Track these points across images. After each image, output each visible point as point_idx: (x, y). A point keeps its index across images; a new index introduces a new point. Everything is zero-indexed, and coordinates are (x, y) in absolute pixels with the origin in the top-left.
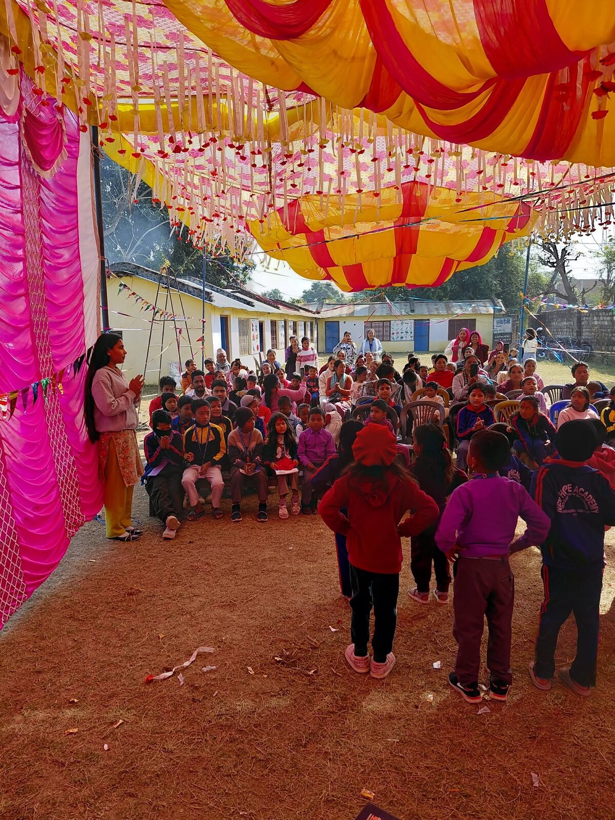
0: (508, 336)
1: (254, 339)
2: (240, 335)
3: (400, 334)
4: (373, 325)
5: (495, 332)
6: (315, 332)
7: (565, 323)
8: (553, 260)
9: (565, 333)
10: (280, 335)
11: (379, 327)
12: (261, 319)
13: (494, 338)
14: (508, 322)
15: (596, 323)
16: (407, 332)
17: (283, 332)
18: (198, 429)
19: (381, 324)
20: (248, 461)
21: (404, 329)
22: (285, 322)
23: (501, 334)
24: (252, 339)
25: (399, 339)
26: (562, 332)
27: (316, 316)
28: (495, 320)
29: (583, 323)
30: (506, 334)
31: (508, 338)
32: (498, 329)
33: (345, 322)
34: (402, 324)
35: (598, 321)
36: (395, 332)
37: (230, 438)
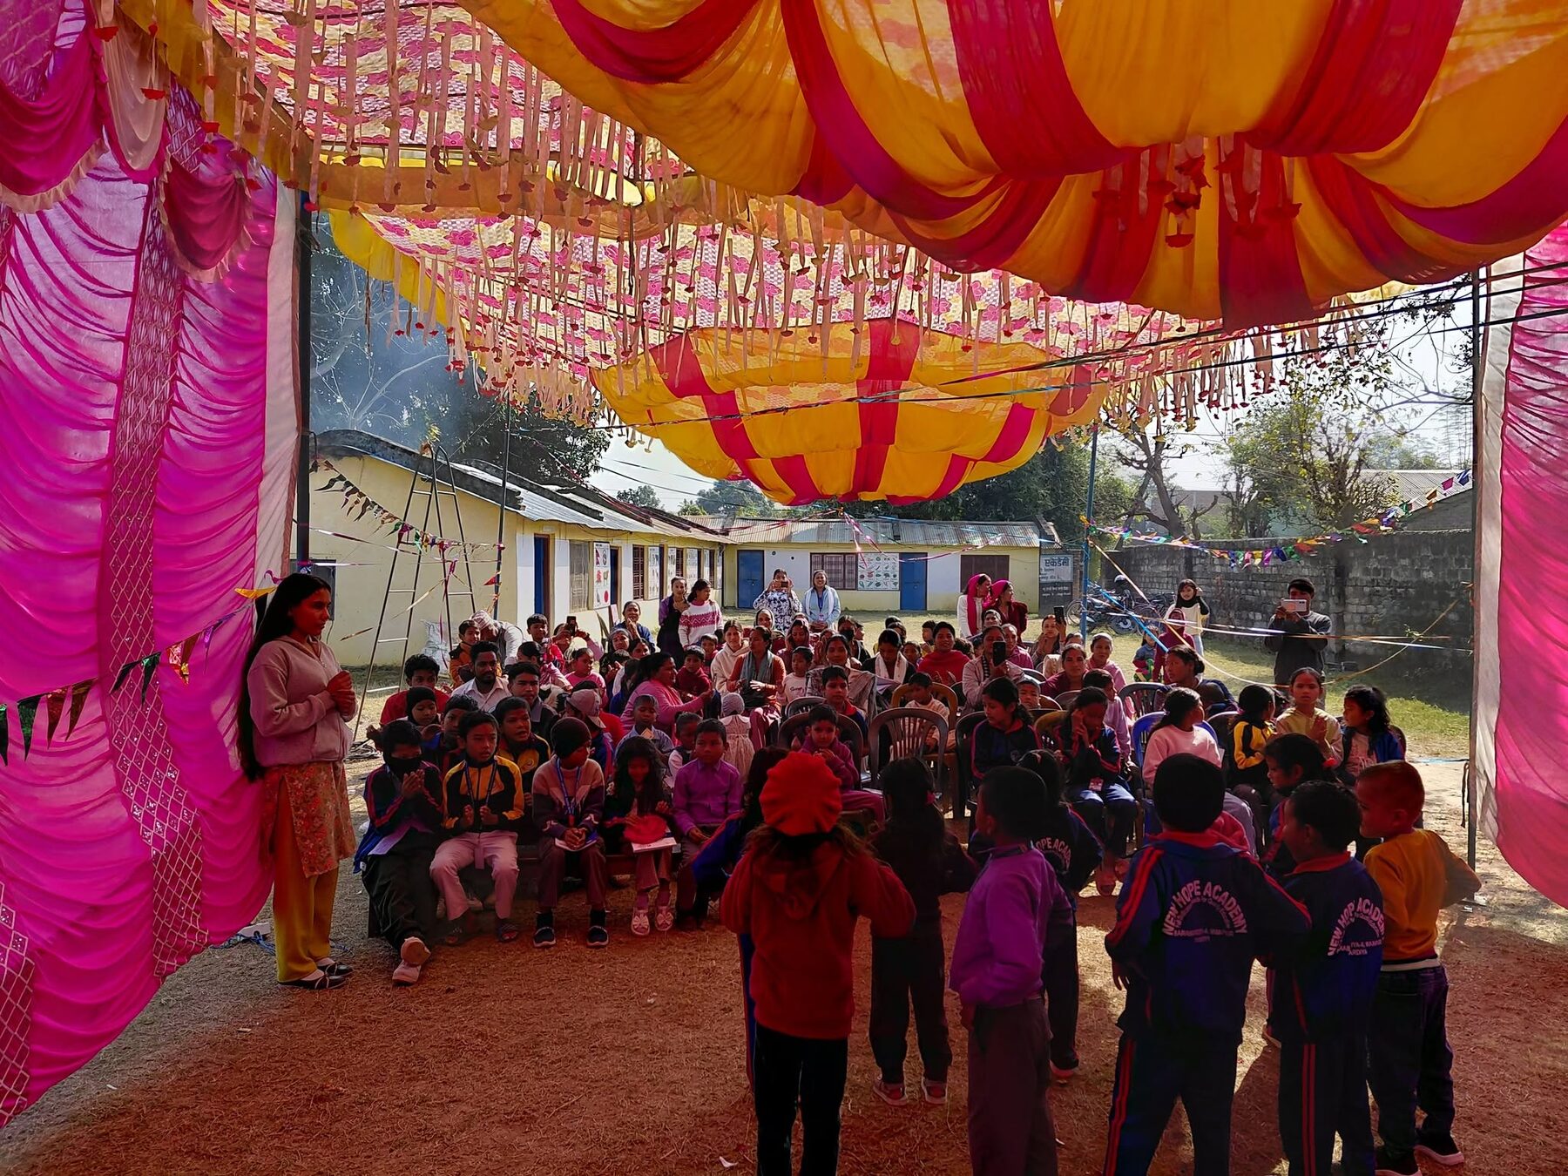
0: (1066, 588)
1: (599, 581)
2: (572, 572)
3: (874, 578)
4: (827, 559)
5: (1044, 580)
6: (719, 570)
7: (1164, 568)
8: (1141, 456)
9: (1165, 586)
10: (650, 573)
11: (837, 563)
12: (616, 543)
13: (1041, 592)
14: (1065, 562)
15: (1218, 569)
16: (887, 575)
17: (657, 568)
18: (472, 771)
19: (841, 559)
20: (571, 823)
21: (882, 570)
22: (662, 549)
23: (1054, 584)
24: (596, 579)
25: (873, 586)
26: (1159, 583)
27: (721, 539)
28: (1043, 559)
29: (1195, 570)
30: (1063, 584)
31: (1067, 591)
32: (1049, 574)
33: (774, 553)
34: (878, 559)
35: (1222, 565)
36: (866, 575)
37: (537, 779)
